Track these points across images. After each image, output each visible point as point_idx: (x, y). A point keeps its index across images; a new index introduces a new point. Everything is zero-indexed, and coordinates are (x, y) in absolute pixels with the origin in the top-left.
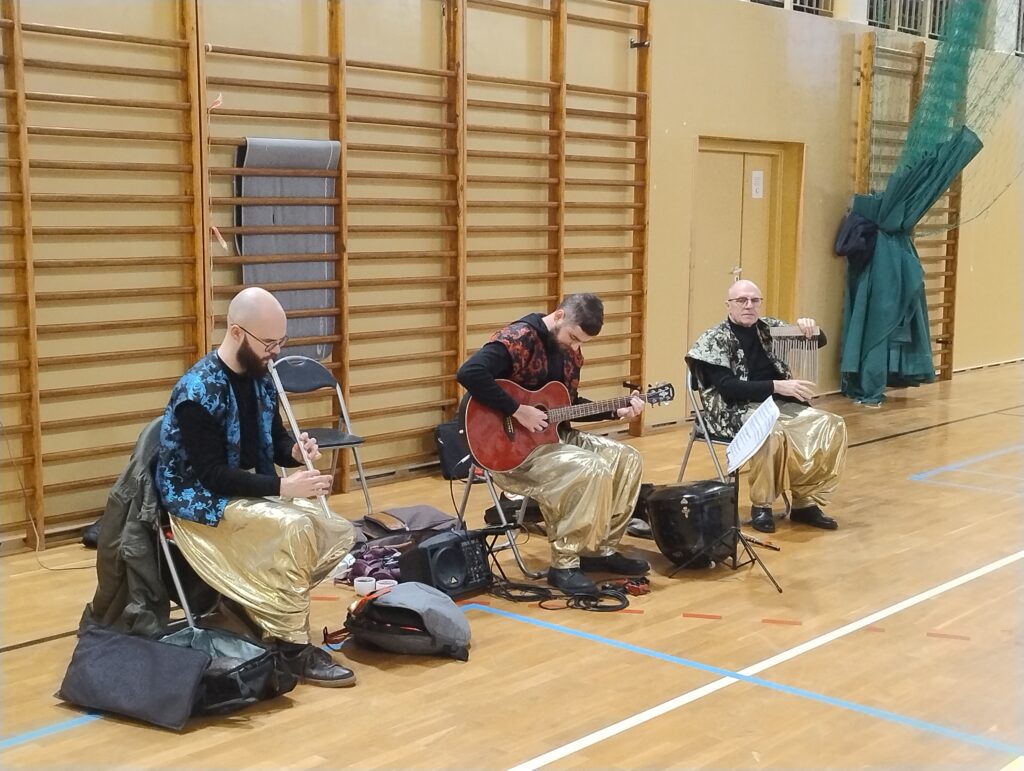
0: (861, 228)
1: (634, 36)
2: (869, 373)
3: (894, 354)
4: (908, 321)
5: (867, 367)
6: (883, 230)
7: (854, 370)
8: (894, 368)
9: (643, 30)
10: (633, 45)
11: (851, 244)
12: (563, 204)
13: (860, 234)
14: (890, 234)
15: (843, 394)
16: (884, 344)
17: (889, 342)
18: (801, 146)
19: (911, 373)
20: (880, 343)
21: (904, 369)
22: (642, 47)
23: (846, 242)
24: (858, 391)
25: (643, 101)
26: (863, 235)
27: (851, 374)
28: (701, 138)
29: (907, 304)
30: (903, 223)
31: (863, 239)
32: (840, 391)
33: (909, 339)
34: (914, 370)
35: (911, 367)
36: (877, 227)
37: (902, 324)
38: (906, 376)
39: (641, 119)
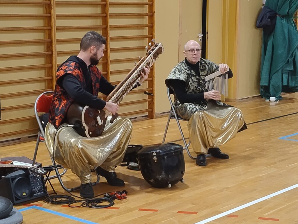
0: (268, 14)
2: (272, 85)
3: (285, 76)
4: (291, 60)
5: (271, 83)
6: (279, 15)
7: (266, 84)
8: (285, 84)
11: (264, 22)
13: (268, 17)
14: (283, 17)
15: (261, 96)
16: (280, 71)
17: (282, 70)
19: (293, 85)
20: (278, 71)
21: (290, 84)
23: (261, 21)
24: (268, 94)
26: (269, 18)
27: (265, 86)
29: (291, 53)
30: (289, 11)
31: (269, 20)
33: (292, 68)
34: (295, 84)
35: (294, 82)
36: (276, 14)
37: (288, 62)
38: (292, 87)
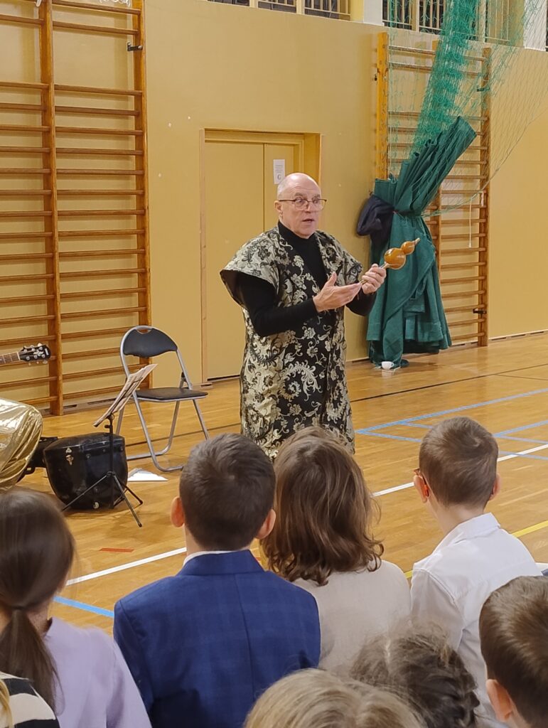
0: (377, 210)
1: (130, 40)
2: (386, 339)
3: (410, 323)
4: (420, 293)
5: (385, 336)
6: (397, 211)
7: (376, 339)
8: (410, 336)
9: (137, 35)
10: (130, 49)
11: (369, 225)
12: (55, 192)
13: (375, 215)
14: (403, 214)
15: (370, 361)
16: (400, 314)
17: (404, 312)
18: (317, 136)
19: (426, 339)
20: (396, 313)
21: (420, 338)
22: (137, 50)
23: (364, 223)
24: (382, 357)
25: (139, 98)
26: (379, 216)
27: (374, 342)
28: (206, 130)
29: (419, 280)
30: (412, 204)
31: (379, 220)
32: (368, 357)
33: (422, 308)
34: (429, 337)
35: (426, 335)
36: (392, 209)
37: (413, 296)
38: (424, 343)
39: (139, 114)
